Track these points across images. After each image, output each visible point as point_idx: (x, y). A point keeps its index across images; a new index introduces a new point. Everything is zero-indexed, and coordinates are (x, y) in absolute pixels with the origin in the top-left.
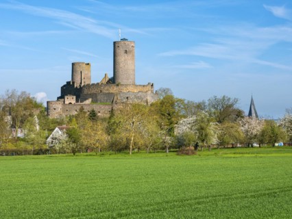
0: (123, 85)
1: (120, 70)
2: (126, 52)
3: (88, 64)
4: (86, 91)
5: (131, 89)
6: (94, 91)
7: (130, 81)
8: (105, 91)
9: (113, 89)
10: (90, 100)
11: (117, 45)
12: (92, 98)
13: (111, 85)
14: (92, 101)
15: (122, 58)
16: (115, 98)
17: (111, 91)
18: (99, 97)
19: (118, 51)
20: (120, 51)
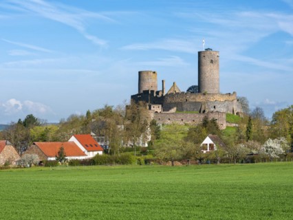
0: (210, 94)
1: (206, 79)
2: (212, 61)
3: (154, 72)
4: (169, 100)
5: (217, 97)
6: (178, 100)
7: (215, 91)
8: (191, 100)
9: (200, 98)
10: (175, 109)
11: (202, 55)
12: (177, 107)
13: (197, 94)
14: (177, 110)
15: (208, 68)
16: (203, 106)
17: (198, 100)
18: (185, 106)
19: (203, 60)
20: (206, 61)
